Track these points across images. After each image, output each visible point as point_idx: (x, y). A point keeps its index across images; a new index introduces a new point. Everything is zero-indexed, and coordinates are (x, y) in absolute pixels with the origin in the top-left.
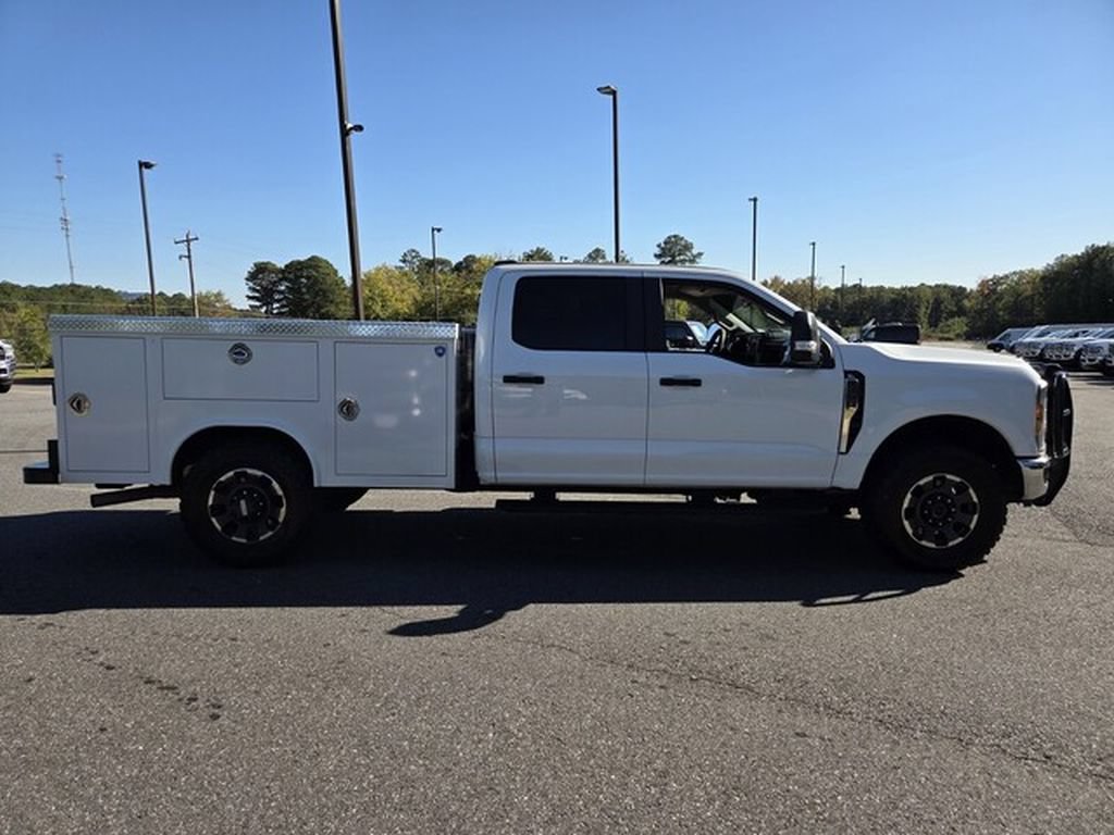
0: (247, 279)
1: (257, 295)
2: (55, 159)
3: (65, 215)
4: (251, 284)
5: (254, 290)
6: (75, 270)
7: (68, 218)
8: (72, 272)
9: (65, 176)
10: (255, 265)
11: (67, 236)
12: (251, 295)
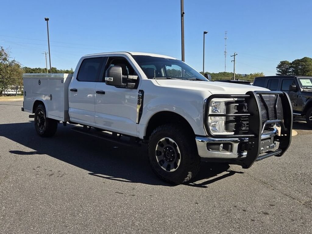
0: (277, 68)
1: (280, 73)
2: (225, 33)
3: (226, 50)
4: (278, 69)
5: (279, 71)
6: (226, 67)
7: (226, 51)
8: (225, 68)
9: (227, 38)
10: (281, 62)
11: (225, 57)
12: (278, 73)
